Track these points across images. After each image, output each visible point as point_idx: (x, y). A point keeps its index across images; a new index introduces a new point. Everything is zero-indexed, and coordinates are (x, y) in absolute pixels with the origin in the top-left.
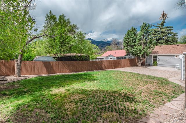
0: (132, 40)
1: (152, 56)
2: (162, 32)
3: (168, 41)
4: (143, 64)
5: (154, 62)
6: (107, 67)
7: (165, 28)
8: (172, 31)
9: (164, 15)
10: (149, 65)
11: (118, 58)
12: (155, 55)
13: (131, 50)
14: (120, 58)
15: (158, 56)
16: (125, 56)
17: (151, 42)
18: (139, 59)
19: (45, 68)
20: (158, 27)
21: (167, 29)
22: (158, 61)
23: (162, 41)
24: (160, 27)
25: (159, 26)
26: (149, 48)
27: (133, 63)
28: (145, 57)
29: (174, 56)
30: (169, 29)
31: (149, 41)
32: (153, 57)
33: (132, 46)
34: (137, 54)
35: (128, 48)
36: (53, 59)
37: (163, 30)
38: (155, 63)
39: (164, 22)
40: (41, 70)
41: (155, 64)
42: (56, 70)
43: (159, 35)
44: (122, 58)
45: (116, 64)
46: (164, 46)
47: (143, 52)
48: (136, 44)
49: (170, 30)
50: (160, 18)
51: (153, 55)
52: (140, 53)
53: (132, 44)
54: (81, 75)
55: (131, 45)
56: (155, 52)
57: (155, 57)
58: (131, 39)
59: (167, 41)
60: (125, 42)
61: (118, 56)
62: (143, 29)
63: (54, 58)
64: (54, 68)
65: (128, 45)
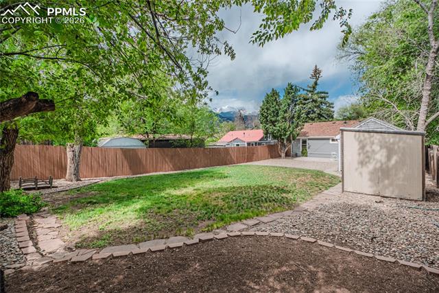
0: (273, 112)
1: (299, 139)
2: (313, 101)
3: (322, 116)
4: (288, 155)
5: (303, 150)
6: (235, 159)
7: (318, 93)
8: (327, 99)
9: (317, 72)
10: (296, 156)
11: (249, 144)
12: (304, 138)
13: (271, 128)
14: (253, 145)
15: (309, 139)
16: (260, 140)
17: (299, 117)
18: (283, 144)
19: (126, 163)
20: (307, 91)
21: (320, 95)
22: (309, 148)
23: (313, 116)
24: (310, 92)
25: (309, 89)
26: (297, 126)
27: (273, 153)
28: (290, 142)
29: (328, 139)
30: (323, 95)
31: (296, 115)
32: (301, 142)
33: (273, 123)
34: (281, 135)
35: (267, 126)
36: (141, 143)
37: (315, 97)
38: (305, 151)
39: (316, 84)
40: (118, 167)
41: (304, 154)
42: (148, 167)
43: (309, 106)
44: (256, 143)
45: (249, 153)
46: (316, 124)
47: (288, 133)
48: (279, 118)
49: (324, 98)
50: (310, 76)
51: (302, 138)
52: (285, 135)
53: (273, 119)
54: (200, 173)
55: (271, 120)
56: (305, 134)
57: (304, 142)
58: (272, 109)
59: (320, 116)
60: (262, 115)
61: (250, 141)
62: (289, 93)
63: (143, 141)
64: (144, 162)
65: (267, 121)
